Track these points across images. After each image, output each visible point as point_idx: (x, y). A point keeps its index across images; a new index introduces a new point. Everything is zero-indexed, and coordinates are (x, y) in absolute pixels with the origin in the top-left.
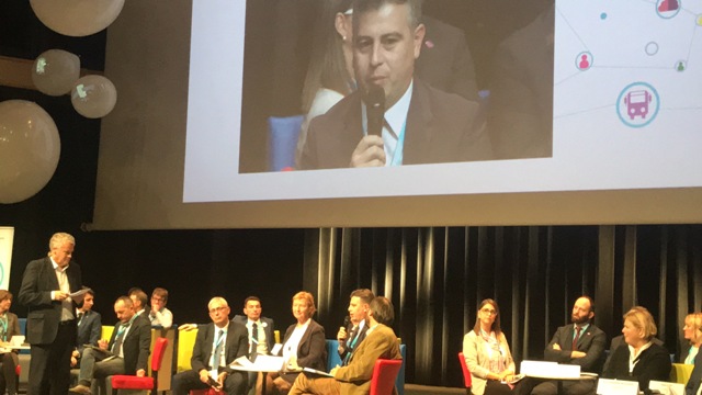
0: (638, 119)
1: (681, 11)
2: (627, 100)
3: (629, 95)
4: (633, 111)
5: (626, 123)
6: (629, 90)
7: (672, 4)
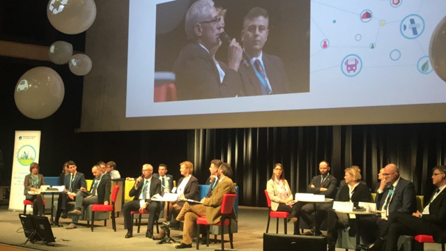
0: (352, 73)
1: (373, 18)
3: (347, 61)
4: (349, 68)
5: (346, 75)
6: (348, 58)
7: (368, 15)
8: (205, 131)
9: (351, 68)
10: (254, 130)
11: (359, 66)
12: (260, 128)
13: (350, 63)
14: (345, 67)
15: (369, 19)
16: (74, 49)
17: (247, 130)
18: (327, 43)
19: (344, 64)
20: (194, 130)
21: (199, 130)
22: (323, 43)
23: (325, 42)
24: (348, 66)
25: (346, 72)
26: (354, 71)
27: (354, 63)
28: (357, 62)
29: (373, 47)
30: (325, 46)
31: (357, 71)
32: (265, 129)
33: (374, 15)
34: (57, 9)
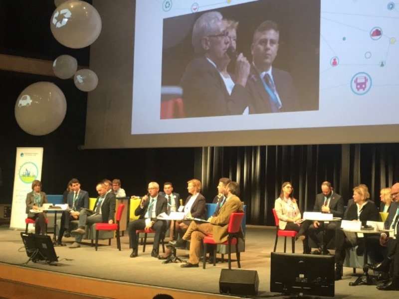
1: (382, 37)
2: (356, 81)
3: (357, 79)
4: (359, 87)
5: (355, 93)
6: (357, 76)
7: (378, 33)
8: (212, 148)
9: (361, 86)
10: (263, 148)
11: (368, 84)
12: (269, 146)
13: (359, 81)
14: (354, 85)
15: (378, 37)
16: (79, 64)
17: (255, 148)
18: (337, 61)
19: (353, 82)
20: (201, 148)
21: (206, 148)
22: (332, 61)
23: (335, 60)
24: (357, 84)
25: (356, 90)
26: (364, 89)
27: (363, 81)
28: (366, 80)
29: (382, 65)
30: (335, 63)
32: (274, 147)
33: (384, 33)
34: (61, 23)
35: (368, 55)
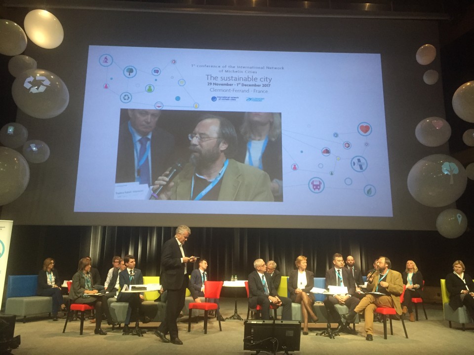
0: (317, 191)
1: (331, 155)
2: (313, 183)
3: (313, 182)
4: (315, 187)
5: (312, 192)
6: (314, 179)
7: (327, 151)
8: (104, 228)
9: (317, 187)
10: (159, 229)
11: (322, 186)
13: (315, 183)
14: (311, 186)
15: (328, 154)
18: (297, 166)
19: (310, 183)
20: (91, 227)
22: (293, 166)
23: (295, 166)
24: (314, 185)
25: (313, 190)
26: (319, 189)
27: (318, 183)
28: (320, 183)
29: (332, 174)
30: (295, 168)
31: (321, 190)
33: (332, 151)
35: (321, 166)
